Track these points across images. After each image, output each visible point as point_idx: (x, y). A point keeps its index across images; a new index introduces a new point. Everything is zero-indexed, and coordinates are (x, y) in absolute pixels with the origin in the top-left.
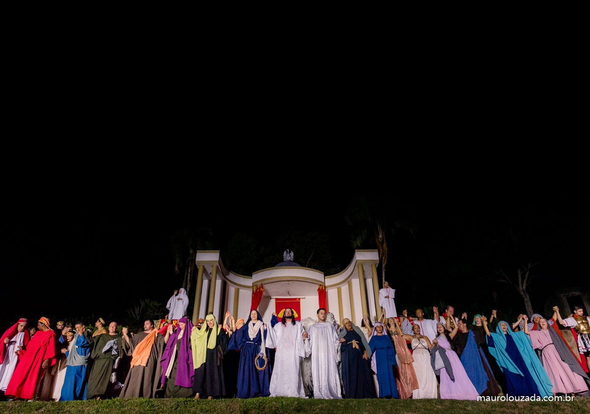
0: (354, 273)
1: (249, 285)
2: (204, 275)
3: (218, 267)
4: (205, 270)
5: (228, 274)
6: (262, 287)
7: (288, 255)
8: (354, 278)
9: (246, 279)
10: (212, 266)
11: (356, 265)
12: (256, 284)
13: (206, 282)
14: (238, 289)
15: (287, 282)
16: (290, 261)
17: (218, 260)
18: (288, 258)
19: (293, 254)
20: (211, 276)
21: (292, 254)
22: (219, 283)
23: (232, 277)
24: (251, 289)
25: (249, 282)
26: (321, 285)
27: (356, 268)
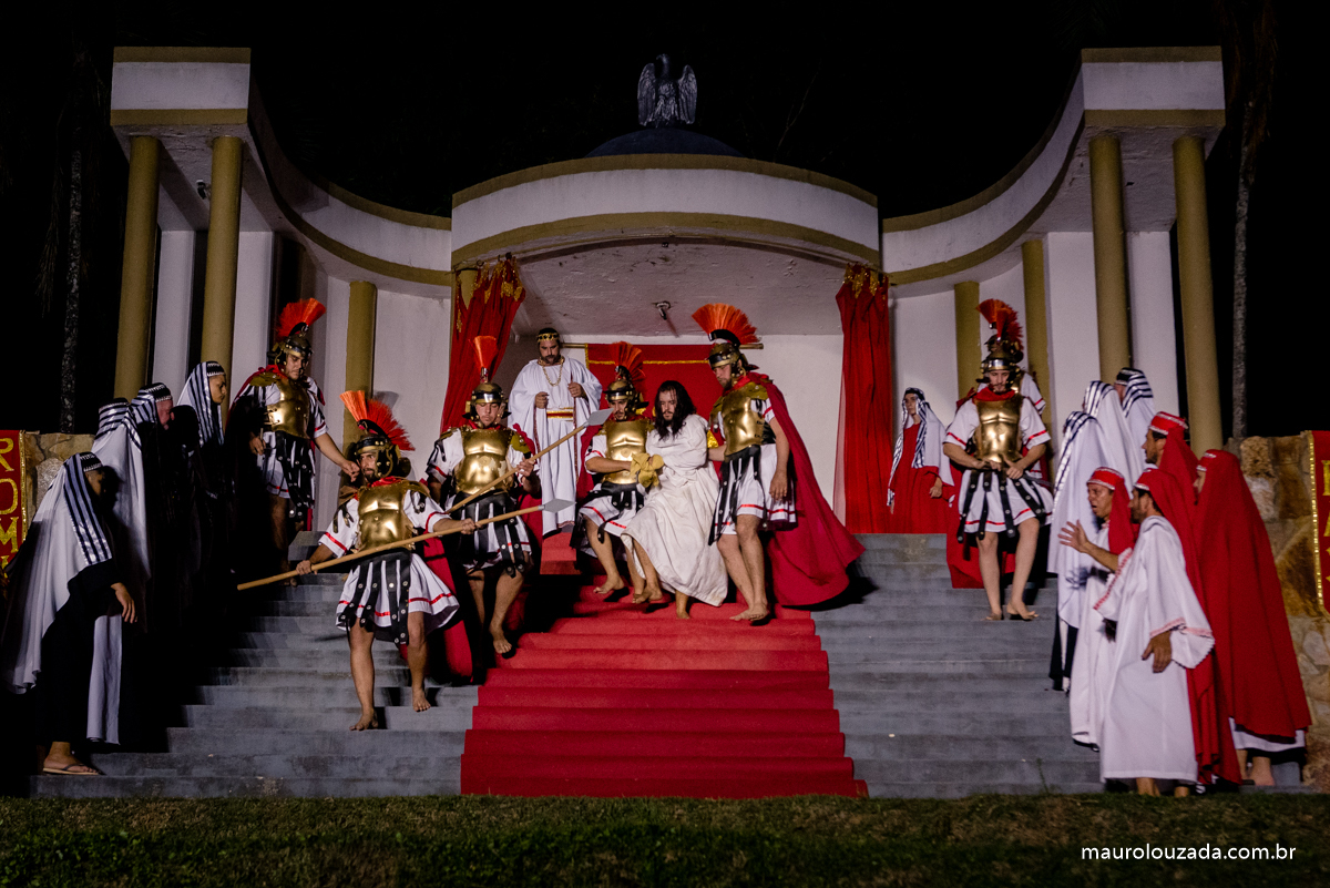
0: (1062, 193)
1: (435, 267)
2: (166, 203)
3: (243, 148)
4: (166, 171)
5: (305, 198)
6: (512, 279)
7: (664, 88)
8: (1056, 229)
9: (415, 231)
10: (213, 143)
11: (1083, 147)
12: (471, 260)
13: (178, 244)
14: (373, 289)
15: (658, 249)
16: (676, 123)
17: (244, 105)
18: (667, 109)
19: (693, 86)
20: (206, 202)
21: (690, 84)
22: (255, 247)
23: (335, 219)
24: (448, 290)
25: (434, 248)
26: (857, 269)
27: (1077, 161)
